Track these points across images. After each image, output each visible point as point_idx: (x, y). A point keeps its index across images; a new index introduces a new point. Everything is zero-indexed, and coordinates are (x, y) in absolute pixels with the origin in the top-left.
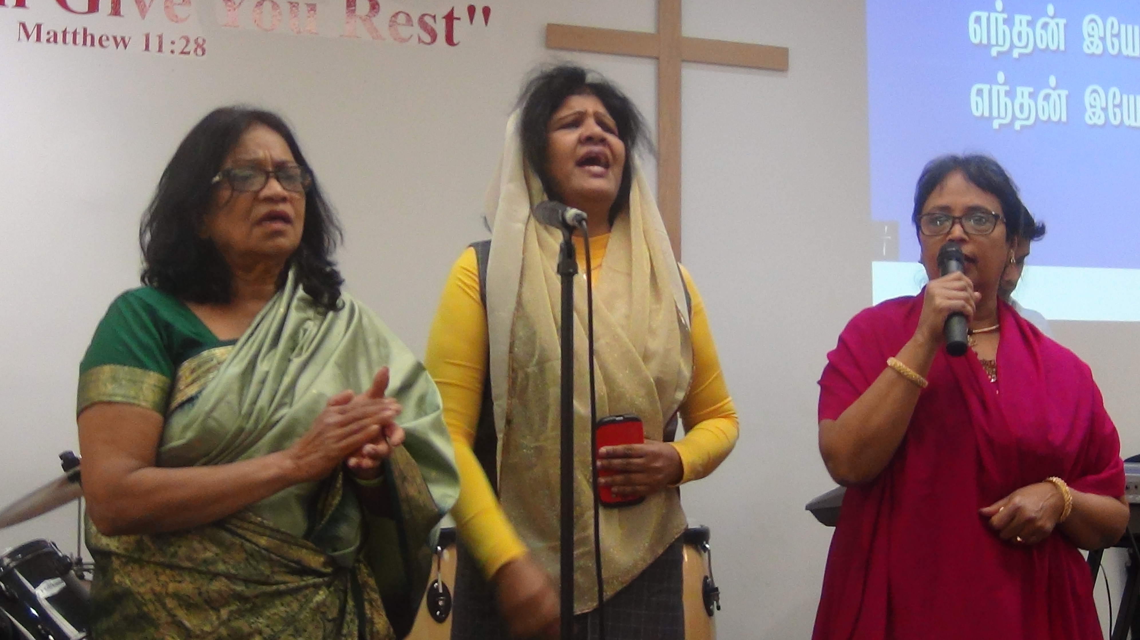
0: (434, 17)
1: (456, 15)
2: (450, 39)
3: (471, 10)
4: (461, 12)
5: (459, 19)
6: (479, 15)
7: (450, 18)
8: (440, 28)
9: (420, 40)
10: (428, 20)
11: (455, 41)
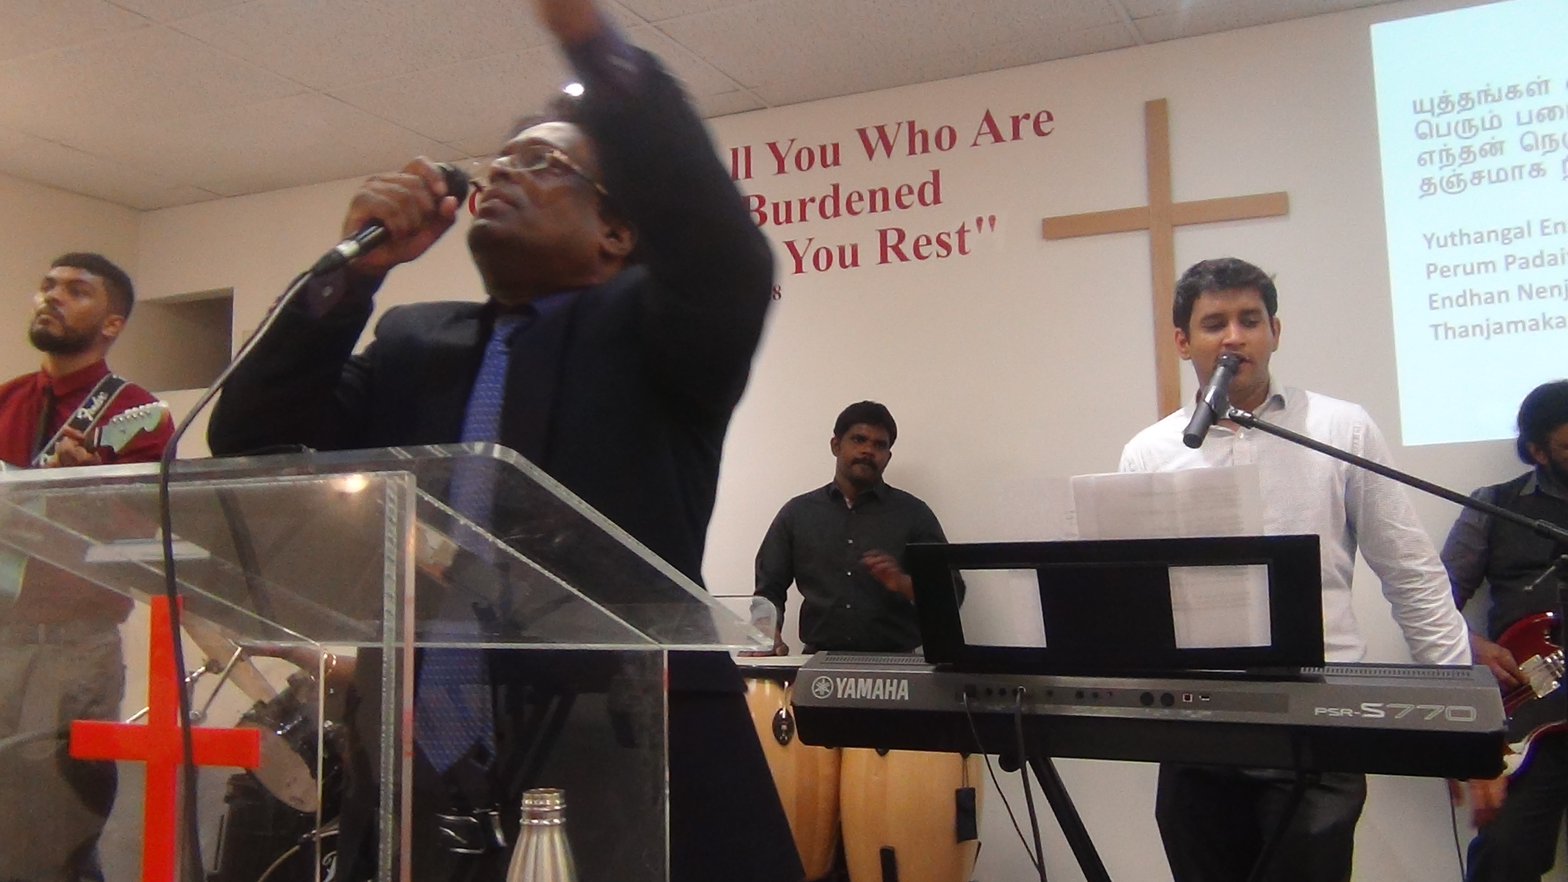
0: (949, 235)
1: (966, 229)
2: (962, 250)
3: (979, 221)
4: (971, 225)
5: (968, 231)
6: (986, 223)
7: (962, 232)
8: (954, 242)
9: (938, 256)
10: (944, 237)
11: (967, 250)
